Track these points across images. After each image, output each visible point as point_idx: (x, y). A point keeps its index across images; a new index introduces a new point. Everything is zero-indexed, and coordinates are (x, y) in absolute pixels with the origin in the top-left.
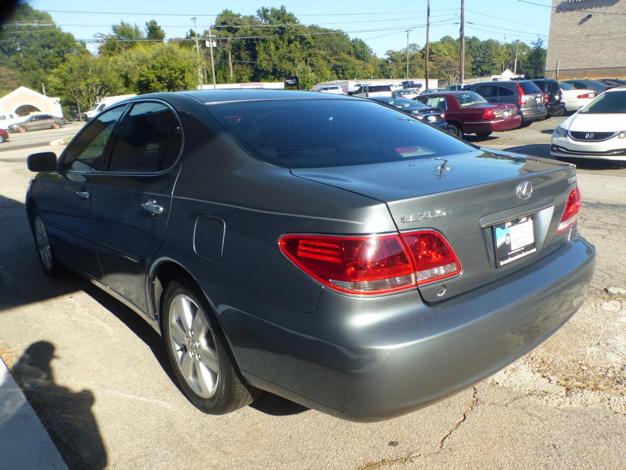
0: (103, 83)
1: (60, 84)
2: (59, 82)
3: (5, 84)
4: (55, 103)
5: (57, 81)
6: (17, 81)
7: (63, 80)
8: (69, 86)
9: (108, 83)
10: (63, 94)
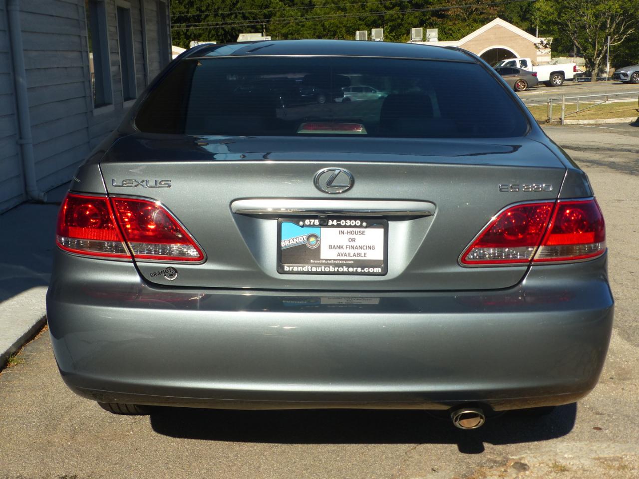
0: (626, 12)
1: (553, 13)
2: (551, 10)
3: (482, 13)
4: (537, 47)
5: (548, 8)
6: (498, 9)
7: (559, 6)
8: (565, 17)
9: (635, 12)
10: (553, 30)
